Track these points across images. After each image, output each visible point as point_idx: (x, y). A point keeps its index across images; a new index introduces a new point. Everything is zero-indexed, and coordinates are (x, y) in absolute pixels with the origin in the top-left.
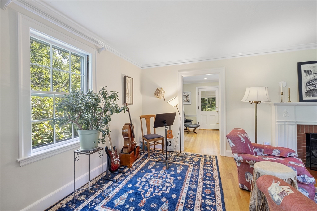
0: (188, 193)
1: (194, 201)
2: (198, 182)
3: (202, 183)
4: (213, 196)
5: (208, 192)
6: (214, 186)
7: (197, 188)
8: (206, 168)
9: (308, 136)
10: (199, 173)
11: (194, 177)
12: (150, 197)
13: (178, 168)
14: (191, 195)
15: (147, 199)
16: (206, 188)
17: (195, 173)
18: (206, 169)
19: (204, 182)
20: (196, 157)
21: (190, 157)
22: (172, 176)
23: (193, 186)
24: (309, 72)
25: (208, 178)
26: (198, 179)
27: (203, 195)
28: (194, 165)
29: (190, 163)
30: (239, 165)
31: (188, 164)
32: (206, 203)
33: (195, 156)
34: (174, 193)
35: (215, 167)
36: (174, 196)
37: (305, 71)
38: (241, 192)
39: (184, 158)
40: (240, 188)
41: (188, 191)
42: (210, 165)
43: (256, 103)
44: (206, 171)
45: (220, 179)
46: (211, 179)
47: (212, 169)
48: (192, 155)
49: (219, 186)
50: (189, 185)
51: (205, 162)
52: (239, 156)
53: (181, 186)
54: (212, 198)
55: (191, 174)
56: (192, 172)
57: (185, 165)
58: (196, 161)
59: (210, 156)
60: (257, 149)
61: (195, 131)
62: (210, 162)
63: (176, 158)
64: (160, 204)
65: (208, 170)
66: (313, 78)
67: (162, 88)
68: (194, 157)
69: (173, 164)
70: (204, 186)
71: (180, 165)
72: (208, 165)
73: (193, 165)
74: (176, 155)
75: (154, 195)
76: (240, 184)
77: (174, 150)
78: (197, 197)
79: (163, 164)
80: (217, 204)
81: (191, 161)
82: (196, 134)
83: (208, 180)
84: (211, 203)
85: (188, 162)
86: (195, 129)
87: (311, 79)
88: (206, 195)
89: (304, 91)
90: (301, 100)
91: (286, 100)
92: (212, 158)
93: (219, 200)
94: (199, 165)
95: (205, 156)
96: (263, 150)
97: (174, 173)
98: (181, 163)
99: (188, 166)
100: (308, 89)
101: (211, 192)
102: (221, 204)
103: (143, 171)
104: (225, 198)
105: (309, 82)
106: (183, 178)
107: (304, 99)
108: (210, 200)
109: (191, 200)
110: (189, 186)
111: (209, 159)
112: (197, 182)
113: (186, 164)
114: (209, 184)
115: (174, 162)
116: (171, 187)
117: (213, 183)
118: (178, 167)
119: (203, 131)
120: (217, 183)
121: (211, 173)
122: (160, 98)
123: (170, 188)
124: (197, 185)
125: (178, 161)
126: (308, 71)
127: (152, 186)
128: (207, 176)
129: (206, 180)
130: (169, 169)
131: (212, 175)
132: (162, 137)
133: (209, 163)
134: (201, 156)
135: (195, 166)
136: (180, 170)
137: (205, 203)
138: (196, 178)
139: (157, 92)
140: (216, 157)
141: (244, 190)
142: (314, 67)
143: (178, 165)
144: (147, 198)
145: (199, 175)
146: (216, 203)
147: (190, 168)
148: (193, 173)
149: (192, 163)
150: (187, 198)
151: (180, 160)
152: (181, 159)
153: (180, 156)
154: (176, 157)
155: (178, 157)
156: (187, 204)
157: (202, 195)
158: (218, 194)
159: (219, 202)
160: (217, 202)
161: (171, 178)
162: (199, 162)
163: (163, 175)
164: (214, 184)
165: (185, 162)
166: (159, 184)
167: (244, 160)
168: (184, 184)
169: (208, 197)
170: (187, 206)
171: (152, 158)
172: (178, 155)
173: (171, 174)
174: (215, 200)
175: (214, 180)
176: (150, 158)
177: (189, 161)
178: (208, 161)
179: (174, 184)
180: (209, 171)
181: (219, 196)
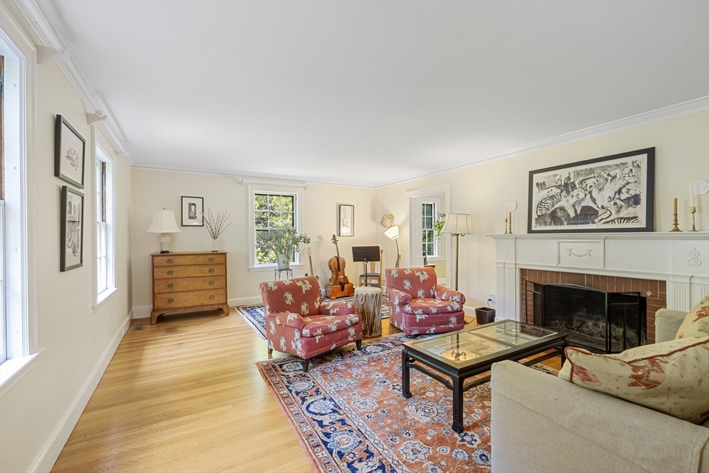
24: (542, 186)
37: (537, 184)
43: (457, 236)
66: (546, 196)
87: (544, 197)
89: (534, 216)
90: (530, 231)
100: (539, 214)
105: (542, 202)
107: (533, 229)
126: (541, 184)
142: (549, 177)
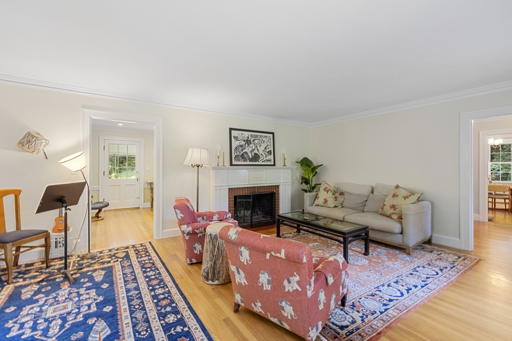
0: (128, 296)
1: (142, 299)
2: (138, 279)
3: (143, 277)
4: (162, 283)
5: (155, 282)
6: (159, 274)
7: (138, 285)
8: (142, 259)
9: (235, 197)
10: (133, 269)
11: (129, 275)
12: (62, 332)
13: (94, 275)
14: (134, 295)
15: (56, 338)
16: (151, 280)
17: (128, 271)
18: (142, 261)
19: (145, 275)
20: (119, 251)
21: (110, 255)
22: (88, 288)
23: (132, 285)
25: (148, 270)
26: (135, 275)
27: (151, 288)
28: (121, 262)
29: (112, 261)
30: (187, 238)
31: (109, 265)
32: (157, 294)
33: (117, 250)
34: (105, 305)
35: (153, 254)
36: (108, 309)
37: (234, 137)
38: (189, 268)
39: (98, 258)
40: (188, 264)
41: (126, 294)
42: (145, 254)
43: (198, 166)
44: (143, 262)
45: (163, 264)
46: (153, 269)
47: (150, 257)
48: (110, 251)
49: (166, 272)
50: (125, 286)
51: (137, 254)
52: (188, 227)
53: (113, 294)
54: (162, 286)
55: (122, 274)
56: (122, 271)
57: (105, 268)
58: (121, 256)
59: (141, 244)
60: (200, 218)
61: (100, 215)
62: (144, 251)
63: (83, 264)
64: (88, 329)
65: (144, 261)
67: (41, 133)
68: (117, 252)
69: (81, 273)
70: (147, 279)
71: (95, 270)
72: (143, 256)
73: (119, 262)
74: (79, 259)
75: (68, 325)
76: (188, 259)
77: (72, 253)
78: (143, 294)
79: (57, 280)
80: (170, 289)
81: (112, 259)
82: (103, 219)
83: (150, 271)
84: (163, 290)
85: (109, 262)
86: (100, 211)
88: (153, 286)
89: (233, 156)
90: (231, 164)
91: (221, 164)
92: (145, 246)
93: (170, 284)
94: (130, 260)
95: (133, 246)
96: (205, 217)
97: (90, 284)
98: (96, 267)
99: (112, 266)
101: (158, 281)
102: (174, 286)
103: (13, 309)
104: (176, 280)
106: (112, 283)
107: (233, 163)
108: (160, 289)
109: (136, 300)
110: (126, 288)
111: (140, 248)
112: (135, 279)
113: (106, 265)
114: (152, 274)
115: (81, 269)
116: (96, 302)
117: (158, 272)
118: (94, 273)
119: (113, 212)
120: (162, 270)
121: (150, 263)
122: (35, 153)
123: (94, 303)
124: (137, 283)
125: (89, 266)
126: (236, 137)
127: (56, 316)
128: (146, 268)
129: (147, 272)
130: (77, 282)
131: (153, 264)
132: (47, 231)
133: (142, 253)
134: (127, 248)
135: (123, 263)
136: (99, 277)
137: (155, 294)
138: (132, 275)
139: (29, 141)
140: (150, 243)
141: (192, 264)
142: (239, 134)
143: (91, 271)
144: (56, 336)
145: (135, 270)
146: (167, 287)
147: (116, 268)
148: (124, 272)
149: (117, 261)
150: (130, 300)
151: (92, 264)
152: (93, 262)
153: (88, 259)
154: (81, 262)
155: (85, 261)
156: (133, 307)
157: (148, 289)
158: (167, 279)
159: (171, 286)
160: (169, 287)
161: (88, 292)
162: (127, 257)
163: (68, 295)
164: (160, 272)
165: (103, 263)
166: (69, 309)
167: (193, 230)
168: (116, 289)
169: (157, 287)
170: (134, 308)
171: (22, 280)
172: (83, 258)
173: (86, 287)
174: (166, 286)
175: (157, 268)
176: (13, 283)
177: (110, 259)
178: (141, 250)
179: (99, 297)
180: (147, 261)
181: (169, 280)
